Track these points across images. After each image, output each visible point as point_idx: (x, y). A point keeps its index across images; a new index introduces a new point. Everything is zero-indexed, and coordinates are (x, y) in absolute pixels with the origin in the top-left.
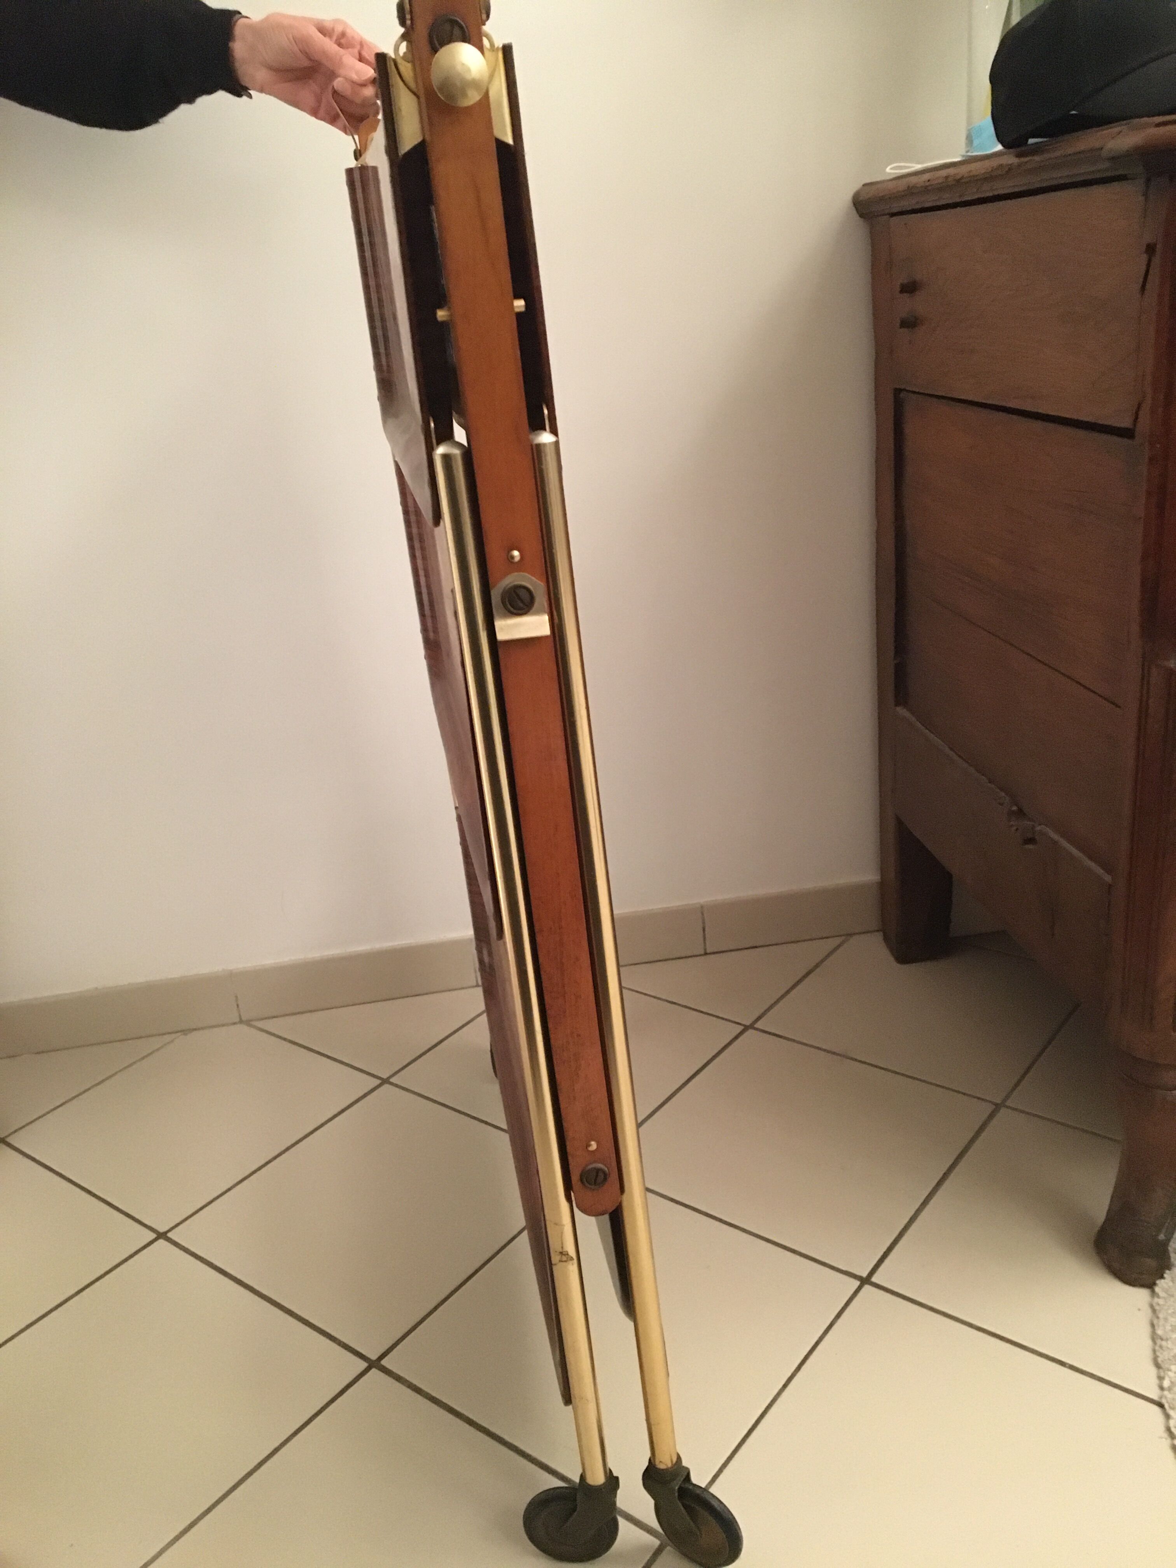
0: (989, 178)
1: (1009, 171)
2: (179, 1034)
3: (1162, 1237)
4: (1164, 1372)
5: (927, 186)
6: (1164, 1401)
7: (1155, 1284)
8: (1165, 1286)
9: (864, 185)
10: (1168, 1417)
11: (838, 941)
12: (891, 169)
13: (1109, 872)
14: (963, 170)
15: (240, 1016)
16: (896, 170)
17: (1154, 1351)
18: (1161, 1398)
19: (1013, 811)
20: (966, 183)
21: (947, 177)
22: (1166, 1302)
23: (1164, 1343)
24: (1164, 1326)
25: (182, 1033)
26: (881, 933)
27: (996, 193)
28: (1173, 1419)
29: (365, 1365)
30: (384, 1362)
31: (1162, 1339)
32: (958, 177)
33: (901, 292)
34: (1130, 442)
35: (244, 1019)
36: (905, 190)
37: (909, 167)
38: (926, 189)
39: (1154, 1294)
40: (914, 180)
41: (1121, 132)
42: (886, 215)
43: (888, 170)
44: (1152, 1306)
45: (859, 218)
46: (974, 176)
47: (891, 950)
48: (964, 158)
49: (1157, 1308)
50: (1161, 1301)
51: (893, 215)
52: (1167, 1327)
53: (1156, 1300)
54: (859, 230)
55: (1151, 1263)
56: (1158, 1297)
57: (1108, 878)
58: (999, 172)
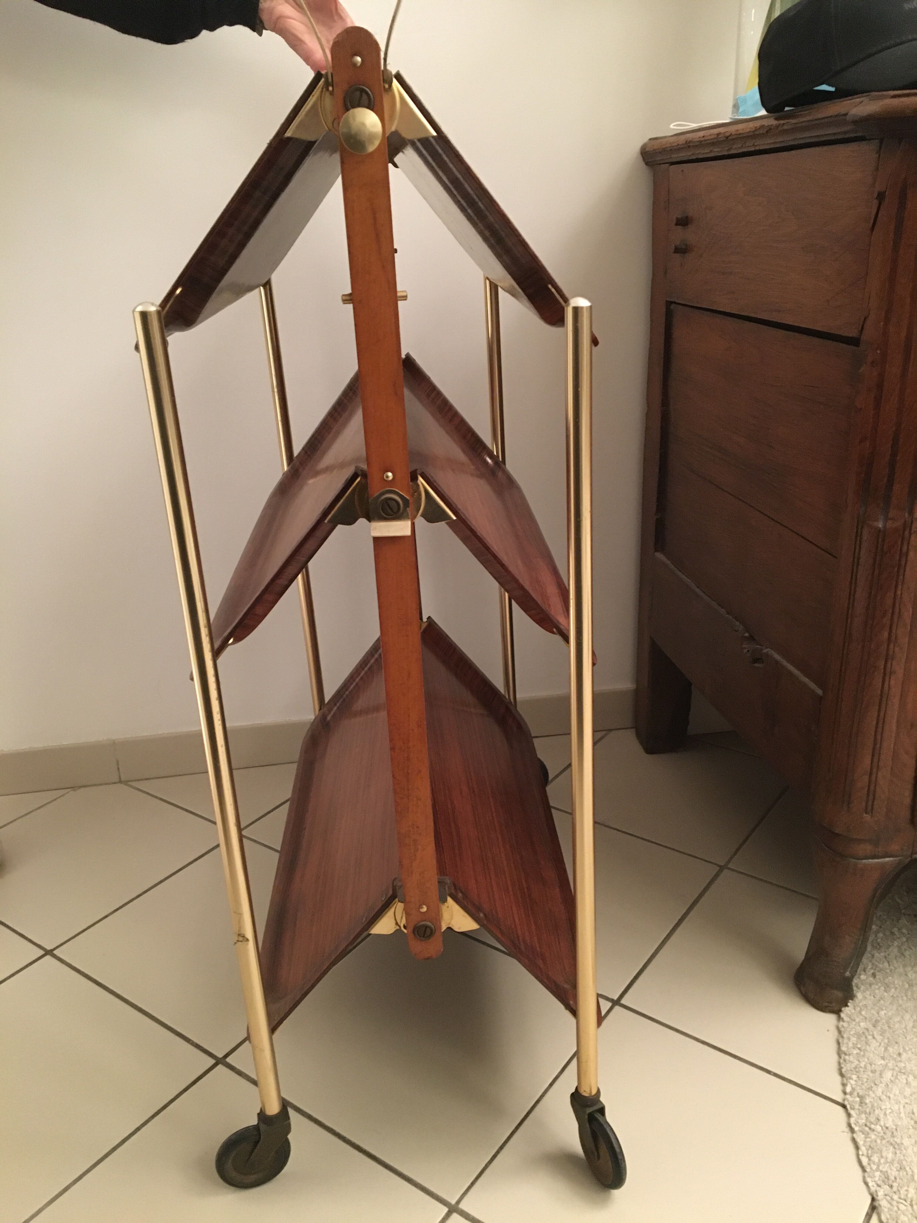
0: (753, 135)
1: (769, 131)
2: (69, 790)
3: (848, 974)
4: (847, 1080)
5: (702, 141)
6: (846, 1103)
7: (840, 1011)
8: (849, 1012)
9: (650, 139)
10: (849, 1115)
11: (603, 733)
12: (674, 126)
13: (821, 686)
14: (732, 129)
15: (120, 777)
16: (678, 126)
17: (839, 1063)
18: (844, 1100)
19: (746, 637)
20: (733, 139)
21: (718, 134)
22: (849, 1025)
23: (847, 1057)
24: (847, 1043)
25: (72, 789)
26: (633, 730)
27: (757, 148)
28: (853, 1117)
29: (212, 1061)
30: (228, 1060)
31: (845, 1054)
32: (728, 134)
33: (677, 224)
34: (855, 348)
35: (123, 779)
36: (684, 144)
37: (689, 125)
38: (701, 144)
39: (839, 1018)
40: (690, 136)
41: (863, 101)
42: (667, 163)
43: (671, 126)
44: (838, 1028)
45: (645, 166)
46: (740, 134)
47: (641, 743)
48: (732, 121)
49: (842, 1029)
50: (845, 1024)
51: (672, 164)
52: (849, 1045)
53: (841, 1023)
54: (644, 173)
55: (839, 994)
56: (843, 1021)
57: (820, 692)
58: (761, 132)
